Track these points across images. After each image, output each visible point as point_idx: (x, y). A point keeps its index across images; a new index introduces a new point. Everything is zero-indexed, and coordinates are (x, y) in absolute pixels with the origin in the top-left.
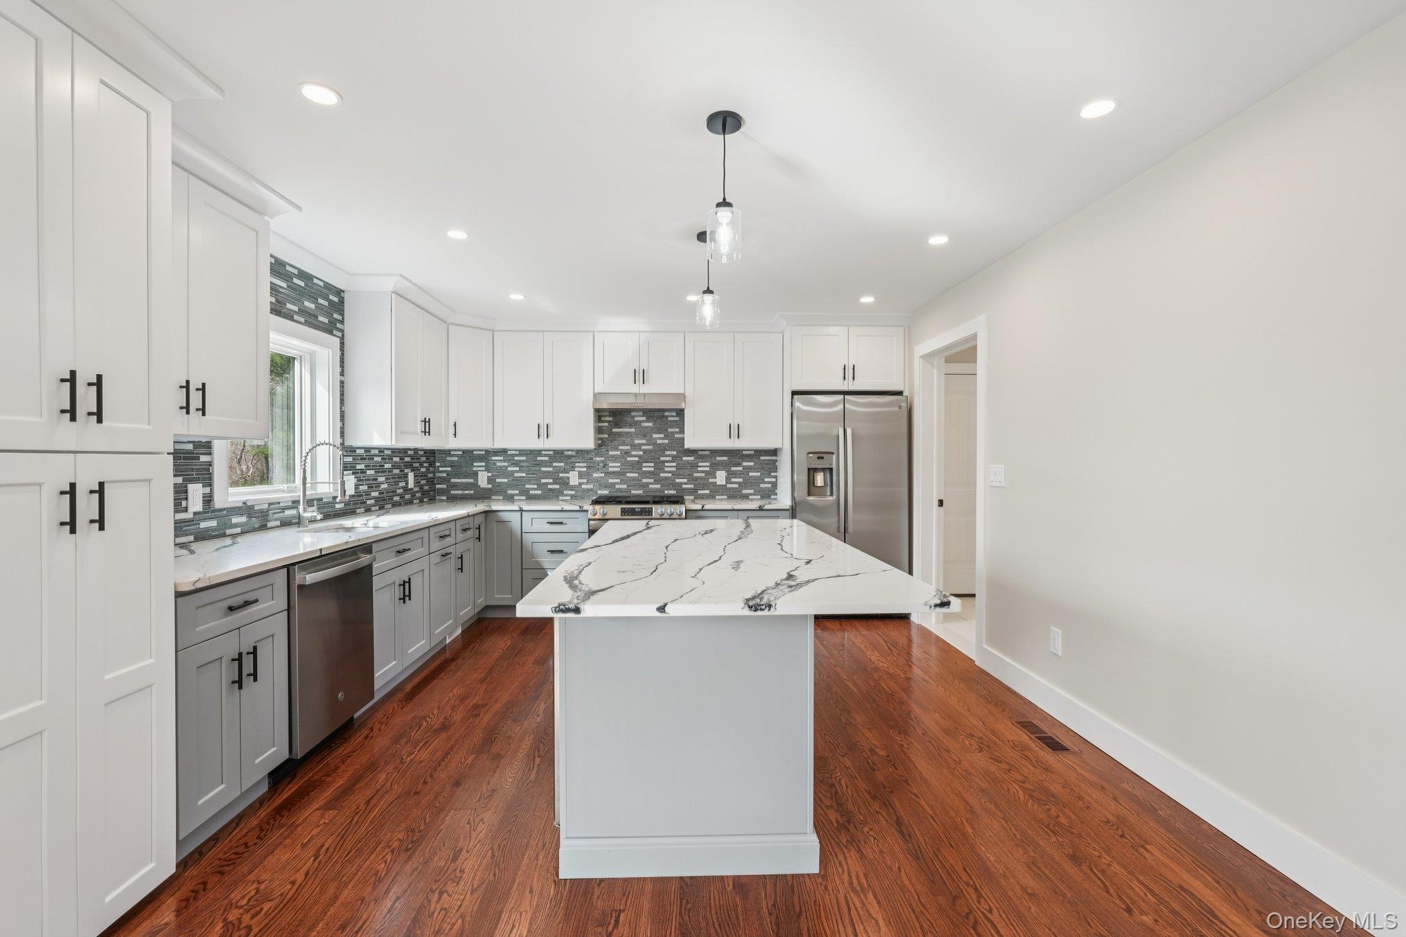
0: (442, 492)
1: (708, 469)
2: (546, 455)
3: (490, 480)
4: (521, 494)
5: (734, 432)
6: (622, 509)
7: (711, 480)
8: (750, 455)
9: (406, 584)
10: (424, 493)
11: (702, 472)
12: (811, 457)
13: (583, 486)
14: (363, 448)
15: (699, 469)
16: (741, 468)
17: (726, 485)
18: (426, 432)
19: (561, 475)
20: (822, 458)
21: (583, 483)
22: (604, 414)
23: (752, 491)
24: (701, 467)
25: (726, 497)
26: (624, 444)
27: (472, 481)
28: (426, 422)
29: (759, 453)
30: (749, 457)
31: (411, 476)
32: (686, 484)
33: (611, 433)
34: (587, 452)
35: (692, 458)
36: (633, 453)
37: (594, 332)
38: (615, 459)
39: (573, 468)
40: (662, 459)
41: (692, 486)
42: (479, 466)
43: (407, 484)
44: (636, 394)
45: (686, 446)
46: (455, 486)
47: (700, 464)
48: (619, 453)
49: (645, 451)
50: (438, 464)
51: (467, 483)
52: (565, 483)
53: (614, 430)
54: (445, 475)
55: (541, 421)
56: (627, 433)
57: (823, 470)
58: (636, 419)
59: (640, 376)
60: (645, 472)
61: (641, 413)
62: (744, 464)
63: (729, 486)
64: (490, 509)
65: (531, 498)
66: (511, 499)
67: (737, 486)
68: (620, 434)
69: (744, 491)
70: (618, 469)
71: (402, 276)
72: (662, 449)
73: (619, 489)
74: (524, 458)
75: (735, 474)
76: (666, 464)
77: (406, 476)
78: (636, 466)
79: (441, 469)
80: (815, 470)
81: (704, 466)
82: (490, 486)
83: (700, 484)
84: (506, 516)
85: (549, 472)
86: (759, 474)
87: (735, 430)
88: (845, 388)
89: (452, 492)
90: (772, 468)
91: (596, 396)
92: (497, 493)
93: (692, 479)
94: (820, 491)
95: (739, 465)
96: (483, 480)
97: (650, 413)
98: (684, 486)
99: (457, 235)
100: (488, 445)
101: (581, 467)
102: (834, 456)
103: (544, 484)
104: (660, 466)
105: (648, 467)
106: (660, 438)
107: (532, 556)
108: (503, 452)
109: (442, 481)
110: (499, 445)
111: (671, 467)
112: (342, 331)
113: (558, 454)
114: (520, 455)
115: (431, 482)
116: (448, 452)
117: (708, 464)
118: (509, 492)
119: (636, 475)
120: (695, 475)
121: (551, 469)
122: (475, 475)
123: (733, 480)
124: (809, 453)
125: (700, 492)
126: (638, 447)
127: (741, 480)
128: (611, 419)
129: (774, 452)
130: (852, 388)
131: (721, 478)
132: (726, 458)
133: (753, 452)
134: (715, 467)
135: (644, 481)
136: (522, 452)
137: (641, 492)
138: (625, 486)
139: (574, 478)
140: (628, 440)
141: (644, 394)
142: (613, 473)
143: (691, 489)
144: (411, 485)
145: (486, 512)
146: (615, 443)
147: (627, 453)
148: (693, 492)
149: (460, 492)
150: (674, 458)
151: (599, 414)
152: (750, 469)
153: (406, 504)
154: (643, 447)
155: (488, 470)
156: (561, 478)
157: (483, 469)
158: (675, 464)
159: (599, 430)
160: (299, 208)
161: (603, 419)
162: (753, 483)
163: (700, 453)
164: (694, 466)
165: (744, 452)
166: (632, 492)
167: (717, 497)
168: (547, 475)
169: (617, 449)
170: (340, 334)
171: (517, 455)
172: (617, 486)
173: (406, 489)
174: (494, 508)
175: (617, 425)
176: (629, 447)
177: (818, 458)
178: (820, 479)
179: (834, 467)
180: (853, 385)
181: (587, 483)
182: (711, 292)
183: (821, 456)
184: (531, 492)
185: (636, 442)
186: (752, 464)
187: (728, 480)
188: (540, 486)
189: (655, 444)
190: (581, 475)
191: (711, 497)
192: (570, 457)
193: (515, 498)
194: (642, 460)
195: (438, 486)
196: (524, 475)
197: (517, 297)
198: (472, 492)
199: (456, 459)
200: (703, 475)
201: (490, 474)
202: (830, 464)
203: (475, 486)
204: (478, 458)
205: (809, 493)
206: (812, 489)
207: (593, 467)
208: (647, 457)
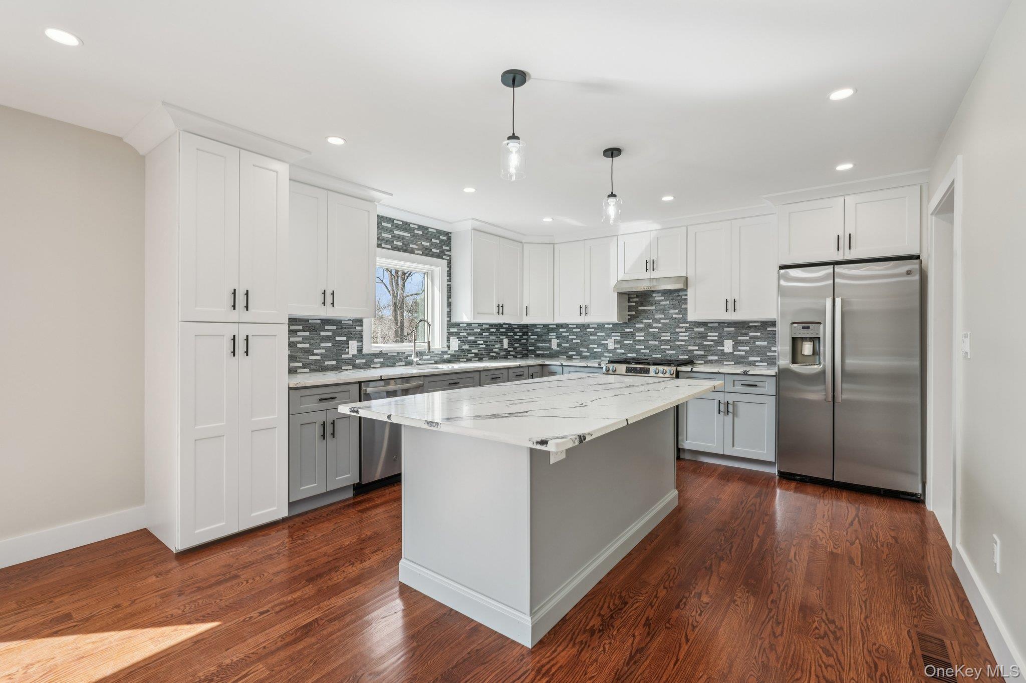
0: (532, 352)
1: (716, 338)
2: (593, 328)
3: (559, 345)
4: (576, 355)
5: (731, 306)
6: (626, 367)
7: (719, 348)
8: (756, 326)
10: (517, 352)
11: (712, 341)
12: (795, 327)
13: (618, 351)
14: (465, 323)
15: (709, 338)
16: (747, 338)
17: (733, 353)
18: (500, 313)
19: (603, 342)
20: (808, 328)
21: (618, 348)
22: (632, 296)
23: (759, 359)
24: (710, 336)
25: (733, 363)
26: (647, 318)
27: (548, 345)
28: (499, 308)
29: (762, 325)
30: (755, 328)
31: (506, 342)
32: (697, 350)
33: (637, 311)
34: (619, 325)
35: (703, 329)
36: (654, 325)
37: (618, 236)
38: (640, 330)
39: (610, 337)
40: (677, 330)
41: (703, 353)
42: (551, 335)
43: (502, 345)
45: (691, 319)
46: (539, 348)
47: (709, 334)
48: (643, 326)
49: (663, 324)
50: (530, 334)
51: (546, 346)
52: (605, 348)
53: (640, 308)
54: (533, 341)
55: (581, 303)
56: (649, 310)
57: (812, 339)
58: (656, 299)
59: (651, 264)
60: (663, 341)
61: (660, 295)
62: (751, 334)
63: (736, 353)
64: (543, 363)
65: (583, 358)
66: (567, 358)
67: (743, 353)
68: (645, 311)
69: (751, 359)
70: (643, 338)
71: (473, 219)
72: (677, 323)
73: (643, 353)
74: (579, 330)
75: (743, 343)
76: (681, 334)
77: (502, 340)
78: (656, 336)
79: (531, 337)
80: (803, 339)
81: (713, 336)
82: (559, 349)
83: (709, 351)
84: (554, 369)
85: (594, 340)
86: (765, 343)
87: (732, 304)
88: (839, 257)
89: (537, 352)
90: (772, 338)
91: (617, 283)
92: (562, 354)
93: (701, 347)
94: (807, 360)
95: (745, 335)
96: (554, 345)
97: (664, 294)
98: (695, 352)
99: (469, 190)
101: (615, 336)
102: (821, 326)
103: (592, 348)
104: (675, 336)
105: (666, 336)
106: (675, 313)
108: (565, 326)
109: (533, 344)
111: (684, 337)
112: (450, 256)
113: (601, 327)
114: (577, 327)
115: (524, 345)
116: (535, 326)
117: (717, 334)
118: (570, 353)
119: (657, 343)
120: (705, 343)
121: (596, 338)
122: (550, 341)
123: (740, 348)
124: (793, 323)
125: (709, 358)
126: (658, 321)
127: (748, 348)
128: (637, 300)
129: (773, 324)
130: (849, 256)
131: (728, 346)
132: (733, 329)
133: (759, 324)
134: (723, 337)
135: (662, 347)
137: (660, 356)
138: (648, 351)
139: (611, 344)
140: (650, 316)
142: (639, 341)
143: (701, 355)
144: (506, 346)
146: (640, 318)
147: (650, 326)
148: (703, 357)
149: (542, 352)
150: (686, 330)
151: (629, 296)
152: (756, 338)
153: (500, 358)
154: (662, 321)
155: (557, 338)
156: (603, 344)
157: (555, 337)
158: (687, 334)
159: (630, 309)
160: (391, 195)
161: (631, 300)
162: (760, 352)
163: (709, 325)
164: (704, 337)
165: (751, 324)
166: (653, 356)
167: (725, 363)
168: (594, 341)
169: (642, 323)
170: (448, 258)
171: (574, 328)
172: (642, 351)
173: (501, 349)
175: (642, 304)
176: (651, 321)
177: (803, 328)
178: (808, 348)
179: (821, 336)
180: (850, 253)
181: (621, 348)
182: (615, 196)
183: (806, 325)
184: (584, 354)
185: (657, 317)
186: (759, 334)
187: (735, 348)
188: (589, 349)
189: (671, 318)
190: (616, 342)
191: (719, 362)
192: (607, 329)
193: (574, 357)
194: (661, 331)
195: (530, 348)
196: (579, 341)
197: (548, 220)
198: (548, 352)
199: (540, 330)
200: (712, 343)
201: (559, 341)
202: (817, 334)
203: (550, 348)
204: (553, 330)
205: (794, 361)
206: (799, 358)
207: (624, 336)
208: (665, 329)
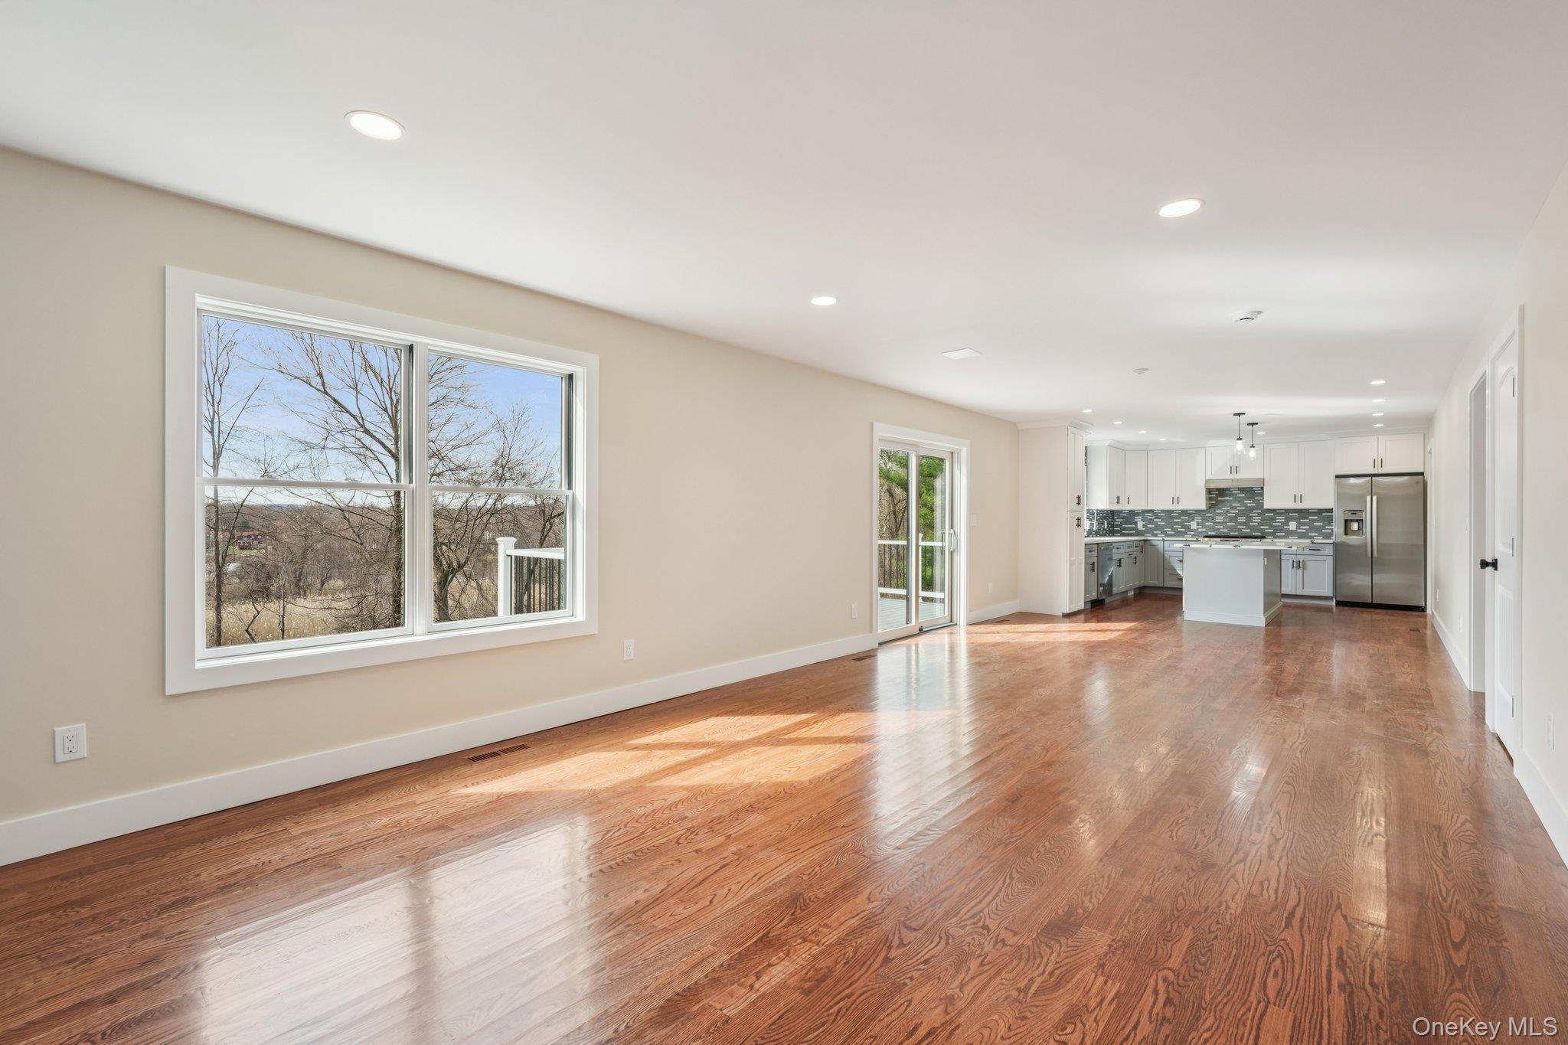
0: (1117, 532)
1: (1283, 520)
2: (1177, 513)
3: (1144, 525)
4: (1162, 533)
5: (1298, 499)
7: (1285, 527)
8: (1314, 512)
9: (1120, 560)
10: (1110, 532)
11: (1279, 522)
12: (1347, 513)
13: (1199, 529)
15: (1277, 520)
16: (1308, 520)
17: (1296, 530)
18: (1118, 503)
19: (1186, 523)
20: (1355, 514)
21: (1199, 527)
22: (1213, 490)
23: (1316, 534)
25: (1297, 538)
26: (1225, 506)
27: (1134, 525)
28: (1118, 498)
29: (1320, 511)
30: (1314, 514)
31: (1106, 523)
32: (1267, 528)
33: (1217, 501)
34: (1202, 511)
35: (1273, 514)
36: (1232, 511)
37: (1205, 448)
38: (1220, 514)
39: (1193, 520)
40: (1252, 514)
41: (1272, 530)
42: (1138, 519)
44: (1232, 480)
45: (1265, 507)
46: (1125, 529)
47: (1277, 518)
48: (1222, 511)
49: (1239, 510)
50: (1116, 518)
51: (1132, 526)
52: (1188, 528)
53: (1219, 499)
54: (1119, 523)
55: (1174, 495)
56: (1228, 500)
57: (1357, 521)
58: (1234, 493)
59: (1234, 469)
60: (1239, 522)
61: (1237, 490)
62: (1310, 517)
63: (1299, 531)
65: (1167, 535)
66: (1156, 535)
67: (1305, 530)
68: (1223, 501)
69: (1312, 533)
70: (1222, 520)
72: (1251, 509)
73: (1222, 532)
74: (1164, 514)
75: (1304, 524)
76: (1254, 518)
77: (1104, 523)
78: (1232, 519)
79: (1117, 520)
80: (1352, 521)
81: (1281, 519)
82: (1144, 528)
83: (1277, 529)
84: (1154, 543)
86: (1323, 524)
88: (1376, 472)
89: (1123, 532)
90: (1330, 520)
91: (1207, 481)
92: (1149, 532)
93: (1271, 527)
94: (1354, 533)
95: (1306, 518)
96: (1140, 526)
97: (1242, 490)
98: (1266, 531)
100: (1145, 508)
101: (1198, 519)
102: (1364, 513)
103: (1175, 527)
104: (1249, 519)
105: (1242, 519)
106: (1250, 503)
107: (1169, 563)
108: (1152, 511)
109: (1118, 526)
110: (1149, 508)
111: (1257, 519)
113: (1184, 512)
115: (1113, 526)
116: (1121, 512)
117: (1284, 518)
118: (1156, 531)
119: (1234, 523)
120: (1274, 524)
121: (1180, 520)
122: (1136, 523)
123: (1302, 527)
124: (1345, 511)
125: (1278, 534)
126: (1235, 508)
127: (1308, 527)
128: (1217, 493)
129: (1331, 511)
130: (1380, 472)
131: (1293, 526)
132: (1296, 514)
133: (1317, 511)
134: (1288, 520)
135: (1239, 526)
136: (1163, 511)
137: (1237, 533)
138: (1226, 530)
139: (1194, 525)
140: (1228, 505)
141: (1238, 480)
142: (1219, 521)
143: (1272, 532)
144: (1106, 527)
145: (1145, 540)
146: (1220, 506)
147: (1228, 511)
148: (1273, 534)
149: (1128, 530)
150: (1259, 514)
151: (1209, 491)
152: (1315, 520)
154: (1238, 508)
155: (1143, 520)
156: (1186, 525)
157: (1140, 520)
158: (1260, 518)
159: (1210, 499)
161: (1212, 493)
162: (1318, 530)
163: (1278, 511)
164: (1273, 519)
165: (1311, 511)
166: (1231, 534)
167: (1290, 538)
168: (1177, 523)
169: (1221, 509)
171: (1160, 513)
172: (1221, 530)
173: (1104, 528)
174: (1149, 538)
175: (1221, 496)
176: (1229, 508)
177: (1352, 514)
178: (1355, 526)
179: (1364, 519)
180: (1380, 470)
181: (1202, 527)
183: (1354, 512)
184: (1169, 531)
185: (1234, 505)
186: (1315, 517)
187: (1298, 527)
188: (1173, 529)
189: (1246, 506)
190: (1198, 524)
191: (1286, 537)
192: (1191, 514)
193: (1160, 534)
194: (1238, 515)
195: (1116, 529)
196: (1164, 523)
198: (1134, 532)
199: (1126, 515)
200: (1280, 524)
201: (1144, 522)
202: (1361, 517)
203: (1136, 529)
204: (1138, 514)
205: (1346, 534)
206: (1349, 532)
207: (1205, 519)
208: (1241, 514)
